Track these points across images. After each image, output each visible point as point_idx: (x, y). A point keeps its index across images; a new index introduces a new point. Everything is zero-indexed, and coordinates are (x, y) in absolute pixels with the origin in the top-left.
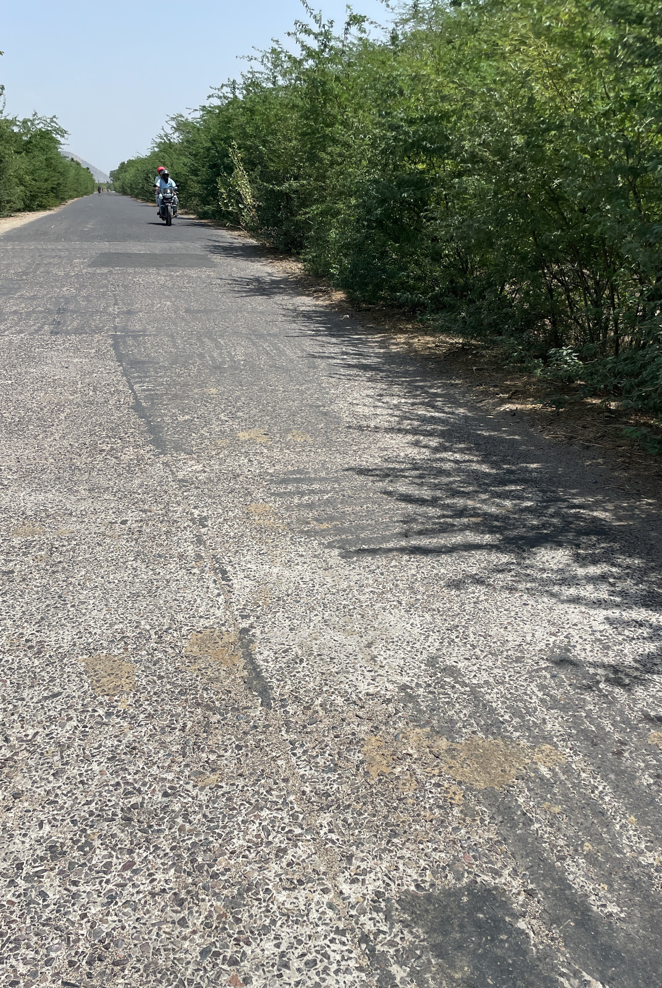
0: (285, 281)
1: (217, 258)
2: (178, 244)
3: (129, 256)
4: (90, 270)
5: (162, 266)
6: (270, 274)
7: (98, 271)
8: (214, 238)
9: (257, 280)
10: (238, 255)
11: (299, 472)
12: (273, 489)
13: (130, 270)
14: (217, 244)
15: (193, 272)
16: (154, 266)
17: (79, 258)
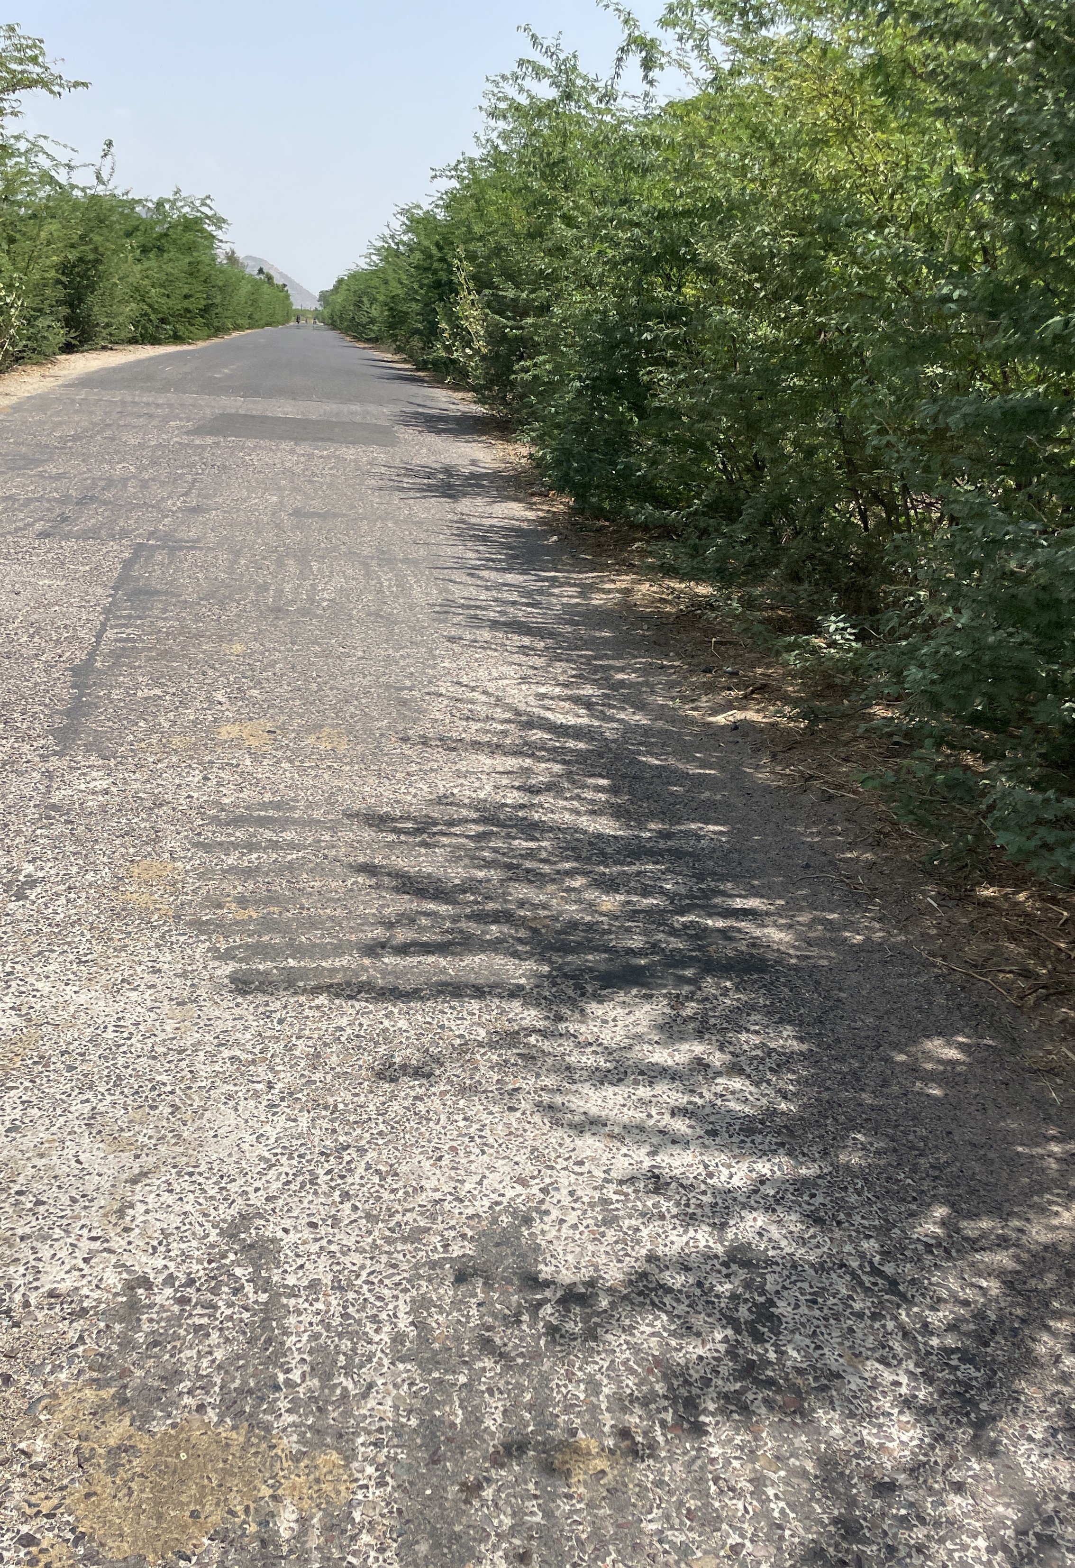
0: (494, 476)
1: (408, 434)
2: (356, 407)
3: (263, 420)
4: (185, 439)
5: (303, 439)
6: (474, 462)
7: (197, 442)
8: (419, 401)
9: (448, 471)
10: (444, 431)
11: (277, 806)
12: (207, 835)
13: (250, 443)
14: (420, 410)
15: (349, 453)
16: (291, 439)
17: (181, 419)
